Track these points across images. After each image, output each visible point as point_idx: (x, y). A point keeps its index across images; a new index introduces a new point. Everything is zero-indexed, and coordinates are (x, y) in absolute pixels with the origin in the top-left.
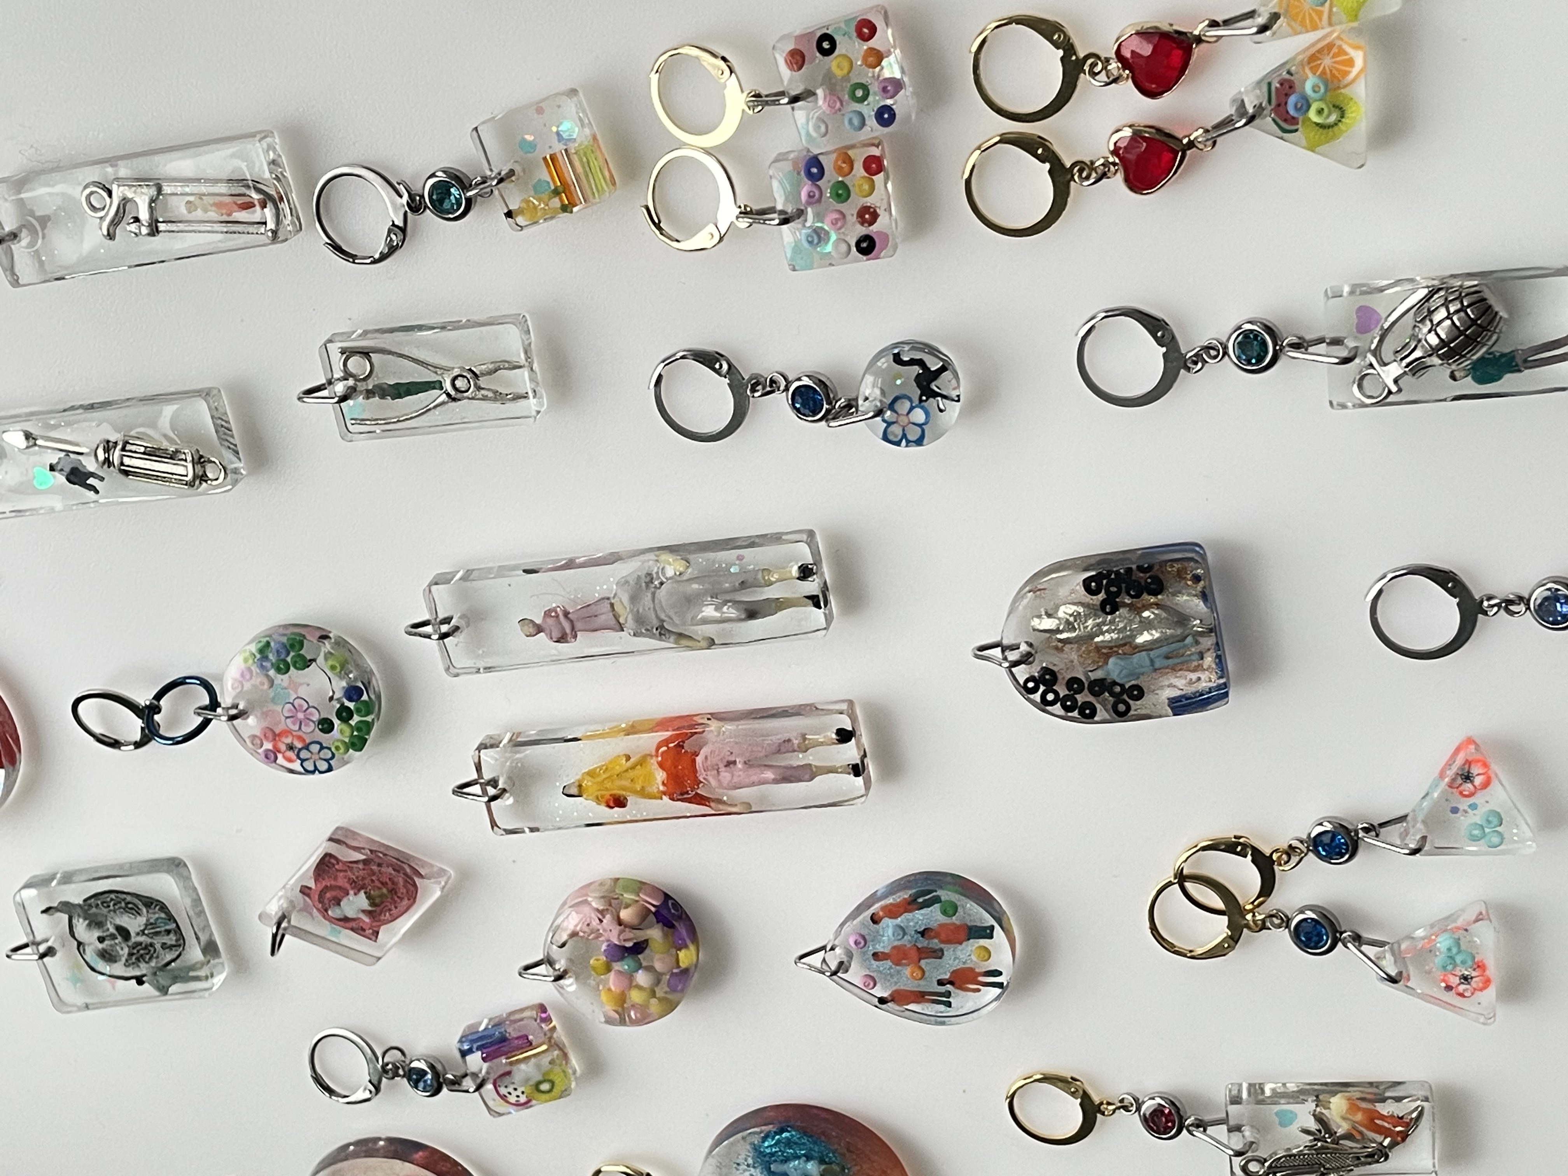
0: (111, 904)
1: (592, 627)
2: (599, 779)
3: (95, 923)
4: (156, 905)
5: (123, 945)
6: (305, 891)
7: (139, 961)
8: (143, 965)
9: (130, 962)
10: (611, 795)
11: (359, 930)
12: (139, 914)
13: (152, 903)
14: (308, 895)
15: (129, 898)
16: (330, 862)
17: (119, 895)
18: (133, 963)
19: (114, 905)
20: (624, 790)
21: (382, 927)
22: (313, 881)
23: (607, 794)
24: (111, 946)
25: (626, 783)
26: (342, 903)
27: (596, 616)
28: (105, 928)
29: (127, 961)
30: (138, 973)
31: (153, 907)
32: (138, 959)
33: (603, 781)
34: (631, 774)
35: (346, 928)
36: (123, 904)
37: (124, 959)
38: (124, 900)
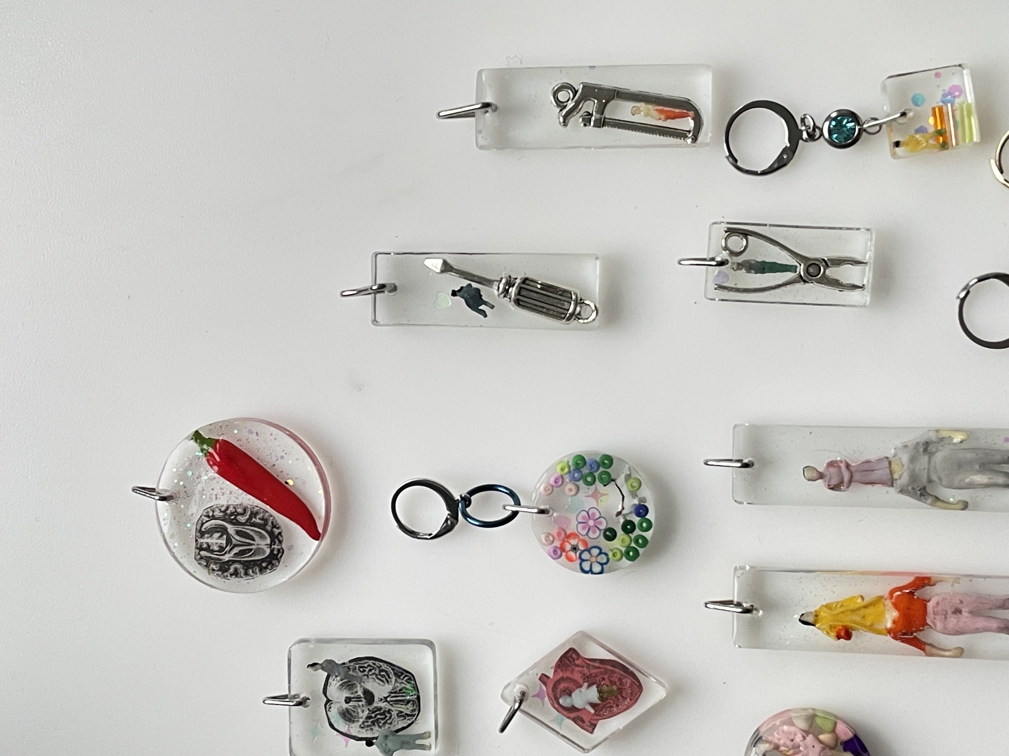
0: (367, 670)
1: (868, 479)
2: (836, 612)
3: (348, 685)
4: (406, 676)
5: (366, 709)
6: (543, 678)
7: (374, 725)
8: (376, 728)
9: (366, 724)
10: (843, 626)
11: (579, 721)
12: (388, 682)
13: (402, 674)
14: (545, 684)
15: (384, 667)
16: (571, 657)
17: (377, 663)
18: (368, 726)
19: (370, 670)
20: (856, 623)
21: (601, 721)
22: (553, 670)
23: (839, 625)
24: (354, 707)
25: (858, 619)
26: (573, 694)
27: (873, 470)
28: (355, 690)
29: (363, 723)
30: (369, 735)
31: (402, 677)
32: (373, 723)
33: (838, 614)
34: (862, 612)
35: (568, 718)
36: (377, 672)
37: (361, 721)
38: (379, 667)
